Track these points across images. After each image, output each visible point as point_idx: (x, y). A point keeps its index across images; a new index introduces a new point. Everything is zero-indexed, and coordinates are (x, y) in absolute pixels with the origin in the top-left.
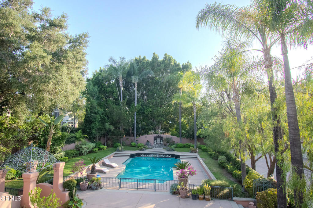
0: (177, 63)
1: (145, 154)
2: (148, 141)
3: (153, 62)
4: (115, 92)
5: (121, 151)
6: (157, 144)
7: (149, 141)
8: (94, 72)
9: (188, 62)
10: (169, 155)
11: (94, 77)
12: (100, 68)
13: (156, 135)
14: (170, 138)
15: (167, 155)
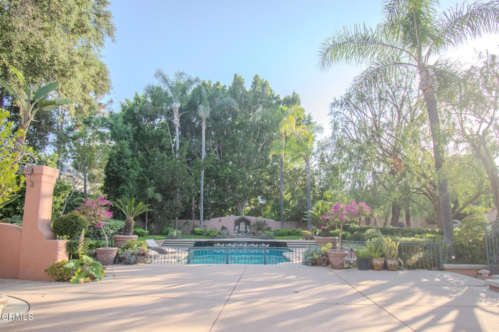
0: (275, 95)
1: (221, 243)
3: (234, 90)
4: (166, 137)
5: (176, 237)
6: (239, 232)
8: (123, 101)
9: (294, 93)
10: (266, 243)
11: (123, 111)
12: (136, 94)
13: (237, 217)
14: (263, 221)
15: (263, 244)
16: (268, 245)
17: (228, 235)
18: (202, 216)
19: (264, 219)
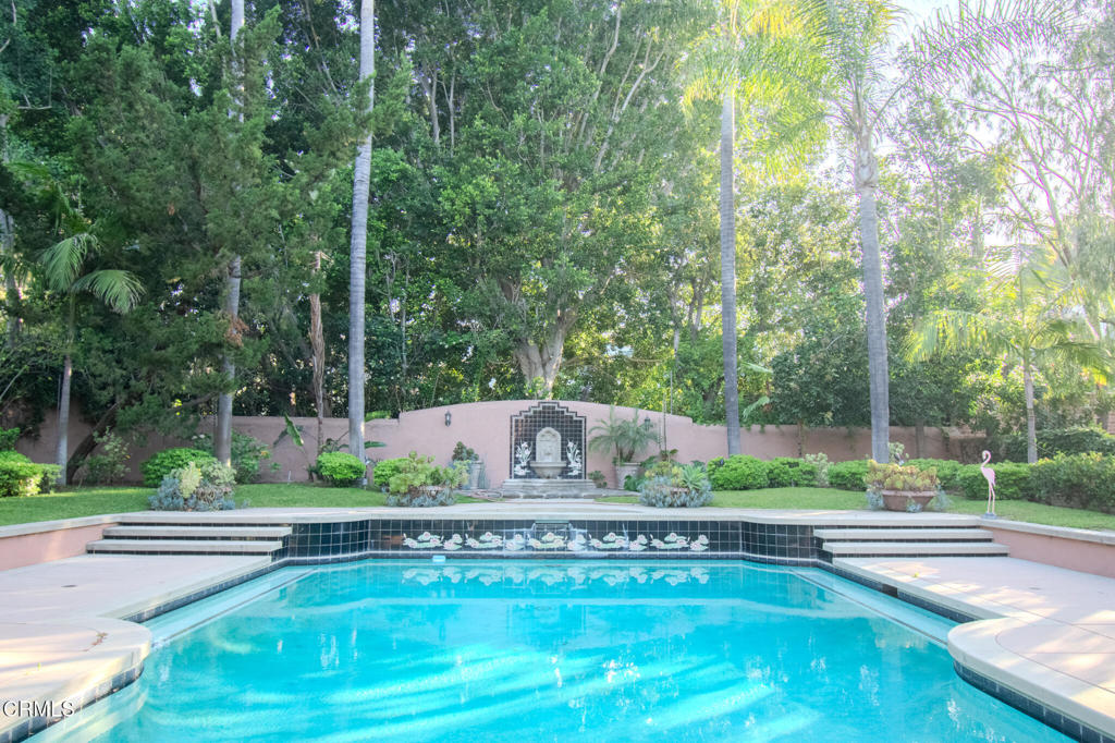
1: (445, 529)
2: (461, 453)
5: (198, 500)
6: (533, 472)
7: (470, 454)
10: (690, 529)
13: (524, 405)
14: (640, 422)
15: (672, 537)
16: (703, 539)
17: (485, 490)
18: (358, 402)
19: (643, 413)
